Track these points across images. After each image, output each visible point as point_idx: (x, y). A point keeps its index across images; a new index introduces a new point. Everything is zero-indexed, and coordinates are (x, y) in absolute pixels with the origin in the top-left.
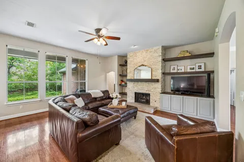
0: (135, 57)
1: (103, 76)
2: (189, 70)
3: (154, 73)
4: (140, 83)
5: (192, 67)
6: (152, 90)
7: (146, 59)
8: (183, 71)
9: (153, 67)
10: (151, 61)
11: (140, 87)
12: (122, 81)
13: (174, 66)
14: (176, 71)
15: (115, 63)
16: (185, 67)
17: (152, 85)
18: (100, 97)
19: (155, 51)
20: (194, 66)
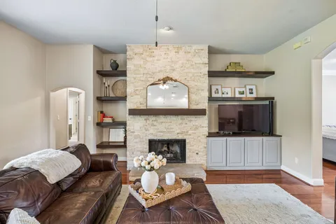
0: (148, 59)
1: (38, 101)
2: (238, 95)
3: (193, 97)
4: (162, 118)
5: (242, 90)
6: (190, 132)
7: (177, 66)
8: (229, 95)
9: (191, 84)
10: (186, 71)
11: (162, 127)
12: (103, 115)
13: (218, 87)
14: (219, 95)
15: (86, 65)
16: (231, 88)
17: (191, 121)
18: (71, 175)
19: (197, 53)
20: (244, 89)
